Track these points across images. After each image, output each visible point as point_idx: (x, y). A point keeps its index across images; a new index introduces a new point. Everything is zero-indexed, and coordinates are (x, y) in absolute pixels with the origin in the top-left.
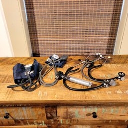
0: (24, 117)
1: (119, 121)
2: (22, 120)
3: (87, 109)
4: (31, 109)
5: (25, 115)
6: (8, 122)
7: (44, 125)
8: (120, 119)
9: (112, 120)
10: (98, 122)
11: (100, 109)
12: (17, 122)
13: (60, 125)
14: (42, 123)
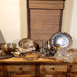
0: (27, 70)
1: (63, 72)
2: (26, 72)
3: (51, 66)
4: (30, 66)
5: (28, 69)
6: (20, 73)
7: (34, 75)
8: (63, 71)
9: (60, 72)
10: (55, 73)
11: (55, 66)
12: (24, 73)
13: (40, 74)
14: (33, 73)
